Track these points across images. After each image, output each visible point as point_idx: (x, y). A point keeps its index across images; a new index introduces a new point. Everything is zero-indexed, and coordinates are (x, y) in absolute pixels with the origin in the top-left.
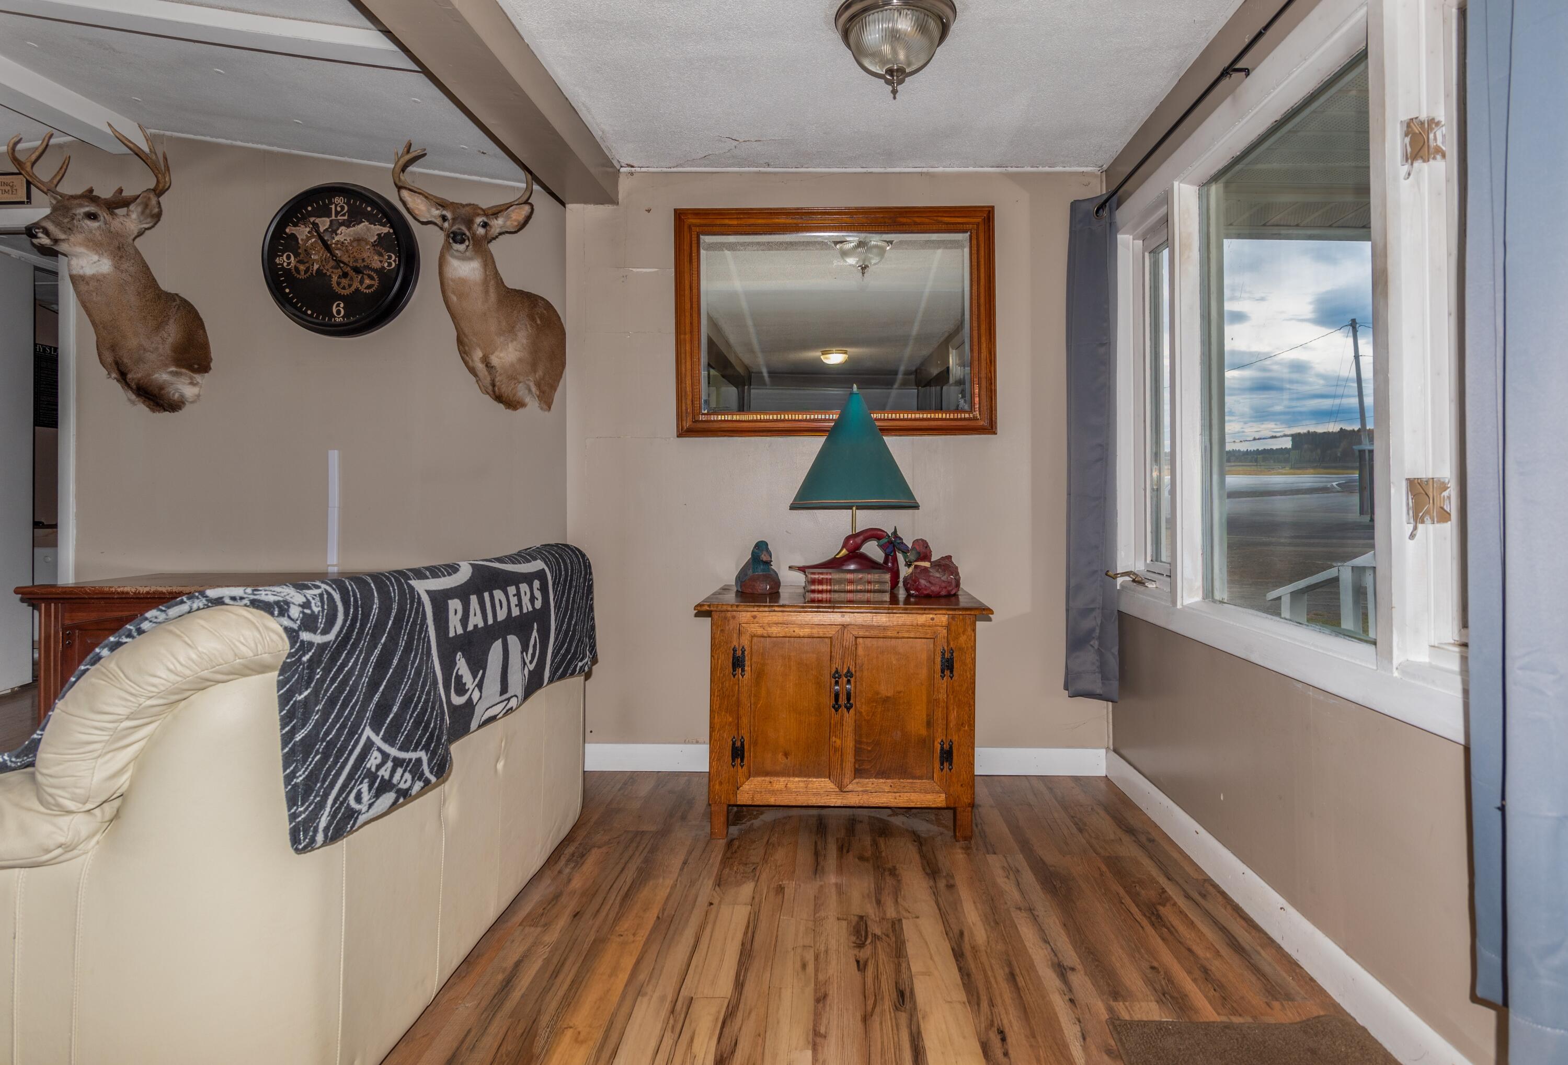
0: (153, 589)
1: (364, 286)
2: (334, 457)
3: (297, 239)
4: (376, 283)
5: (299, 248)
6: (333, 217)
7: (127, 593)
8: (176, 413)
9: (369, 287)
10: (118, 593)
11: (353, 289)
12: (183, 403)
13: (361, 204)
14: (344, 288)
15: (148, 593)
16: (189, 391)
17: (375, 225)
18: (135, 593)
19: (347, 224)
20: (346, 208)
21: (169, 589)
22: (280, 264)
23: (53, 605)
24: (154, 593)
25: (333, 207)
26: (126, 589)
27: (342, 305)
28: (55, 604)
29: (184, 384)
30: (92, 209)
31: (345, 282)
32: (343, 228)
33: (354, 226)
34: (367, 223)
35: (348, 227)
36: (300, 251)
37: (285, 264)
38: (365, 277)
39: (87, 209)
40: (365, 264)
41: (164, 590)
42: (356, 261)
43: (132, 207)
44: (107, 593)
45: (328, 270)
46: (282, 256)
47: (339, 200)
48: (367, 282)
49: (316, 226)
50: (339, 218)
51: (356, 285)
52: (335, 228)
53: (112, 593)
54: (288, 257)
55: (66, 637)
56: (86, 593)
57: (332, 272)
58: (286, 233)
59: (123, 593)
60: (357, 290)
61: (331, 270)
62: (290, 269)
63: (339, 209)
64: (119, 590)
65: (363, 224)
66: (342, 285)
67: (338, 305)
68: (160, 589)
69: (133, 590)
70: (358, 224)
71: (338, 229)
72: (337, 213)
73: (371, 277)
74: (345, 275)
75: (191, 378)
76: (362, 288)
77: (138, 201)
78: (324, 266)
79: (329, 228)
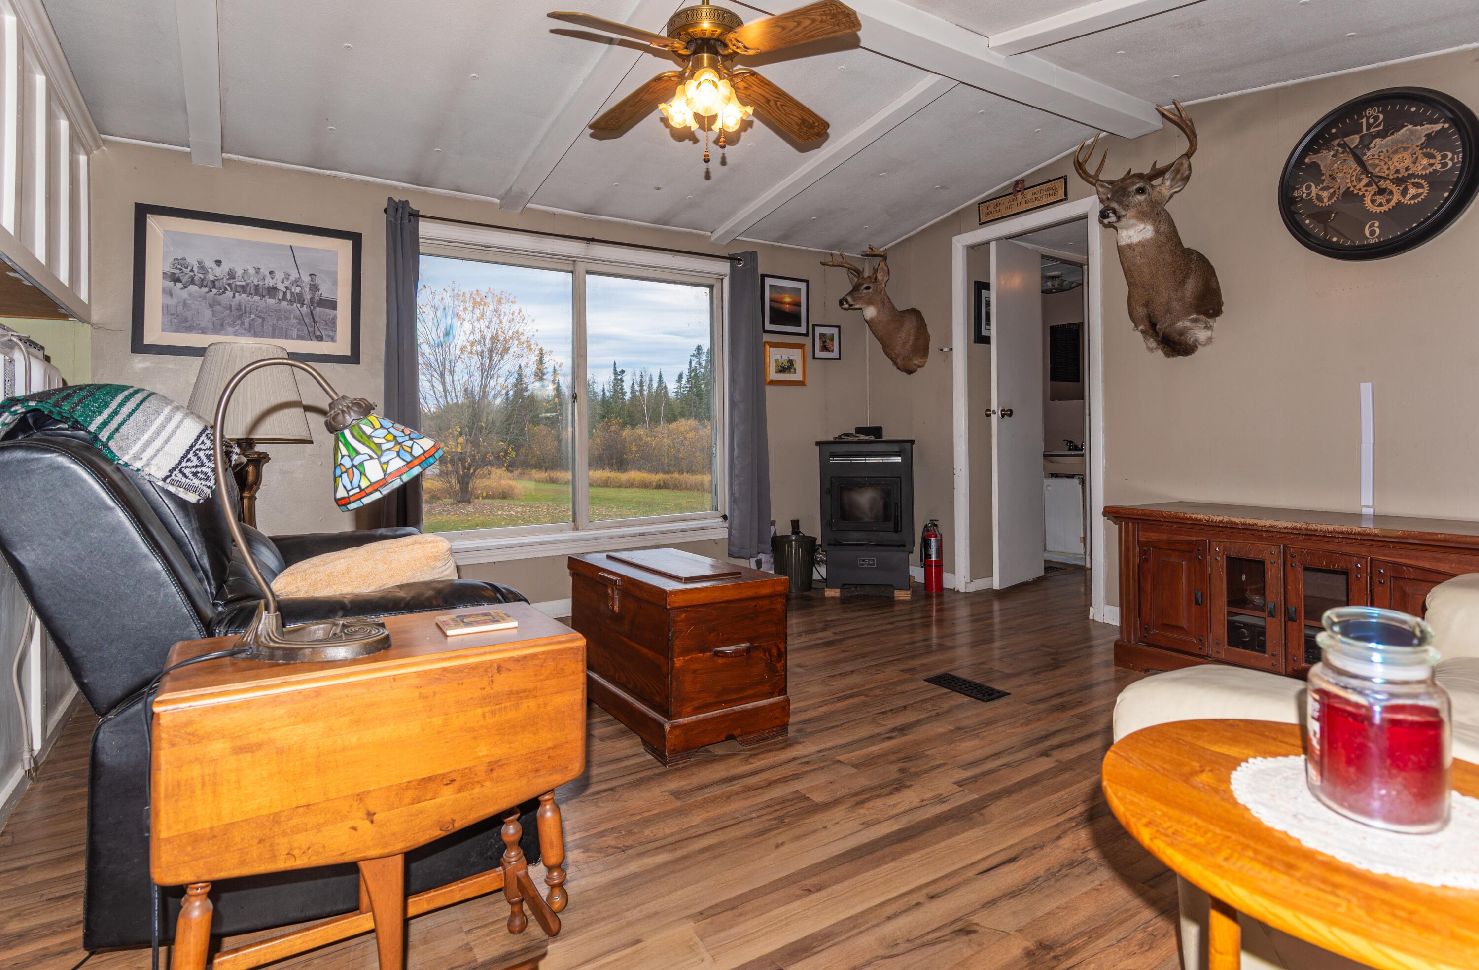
0: (1226, 519)
1: (1408, 197)
2: (1366, 389)
3: (1319, 166)
4: (1425, 191)
5: (1323, 174)
6: (1365, 132)
7: (1201, 520)
8: (1189, 356)
9: (1414, 197)
10: (1192, 519)
11: (1393, 203)
12: (1197, 347)
13: (1402, 108)
14: (1381, 205)
15: (1221, 522)
16: (1201, 335)
17: (1422, 125)
18: (1208, 521)
19: (1383, 134)
20: (1381, 117)
21: (1243, 520)
22: (1298, 197)
23: (1131, 524)
24: (1227, 522)
25: (1364, 121)
26: (1199, 517)
27: (1377, 224)
28: (1133, 524)
29: (1200, 328)
30: (1140, 185)
31: (1380, 199)
32: (1378, 140)
33: (1392, 134)
34: (1410, 126)
35: (1384, 137)
36: (1323, 178)
37: (1305, 195)
38: (1410, 187)
39: (1138, 186)
40: (1410, 172)
41: (1237, 521)
42: (1397, 171)
43: (1167, 175)
44: (1183, 519)
45: (1360, 190)
46: (1301, 187)
47: (1372, 112)
48: (1412, 191)
49: (1344, 146)
50: (1372, 130)
51: (1396, 197)
52: (1366, 142)
53: (1187, 519)
54: (1308, 188)
55: (1143, 552)
56: (1163, 517)
57: (1366, 191)
58: (1305, 164)
59: (1196, 519)
60: (1399, 203)
61: (1363, 189)
62: (1311, 199)
63: (1371, 121)
64: (1193, 517)
65: (1405, 129)
66: (1378, 202)
67: (1372, 225)
68: (1233, 519)
69: (1207, 518)
70: (1398, 131)
71: (1371, 143)
72: (1369, 126)
73: (1417, 185)
74: (1381, 192)
75: (1206, 323)
76: (1406, 200)
77: (1173, 168)
78: (1355, 187)
79: (1359, 145)
